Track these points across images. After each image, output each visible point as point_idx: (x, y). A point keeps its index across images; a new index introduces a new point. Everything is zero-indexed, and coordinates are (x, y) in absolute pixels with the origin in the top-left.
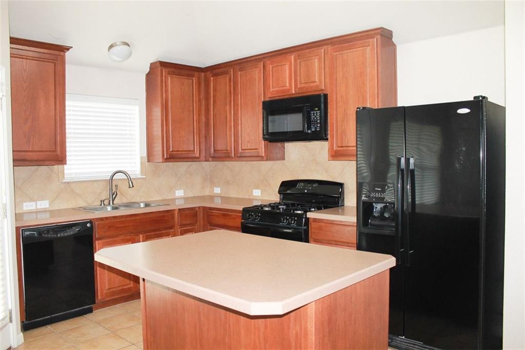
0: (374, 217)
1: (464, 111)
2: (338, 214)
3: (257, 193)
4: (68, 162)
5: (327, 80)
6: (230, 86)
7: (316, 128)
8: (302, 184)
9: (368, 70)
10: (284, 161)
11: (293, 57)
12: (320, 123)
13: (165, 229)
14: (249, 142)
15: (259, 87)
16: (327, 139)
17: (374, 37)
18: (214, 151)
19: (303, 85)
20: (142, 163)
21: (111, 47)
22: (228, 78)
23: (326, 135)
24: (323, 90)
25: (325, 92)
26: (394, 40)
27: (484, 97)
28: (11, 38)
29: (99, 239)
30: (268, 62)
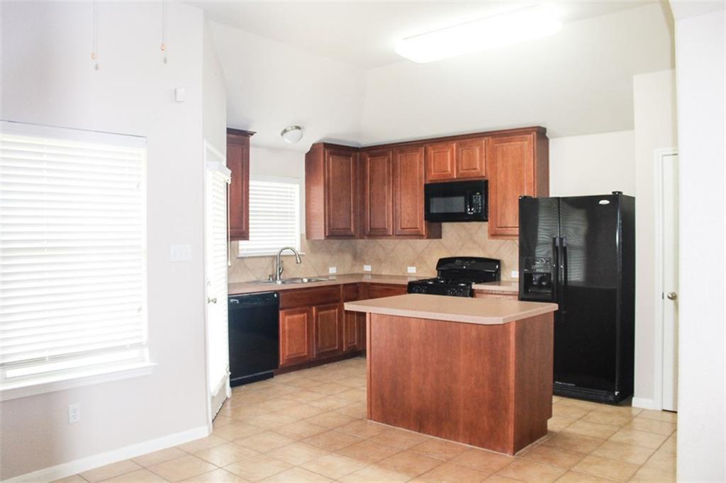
0: (534, 285)
1: (606, 202)
2: (495, 285)
3: (412, 270)
4: (250, 238)
5: (488, 168)
6: (389, 168)
7: (477, 210)
8: (460, 261)
9: (526, 161)
10: (440, 240)
11: (455, 144)
12: (482, 206)
13: (332, 302)
14: (408, 221)
15: (419, 170)
16: (487, 221)
17: (530, 134)
18: (371, 229)
19: (464, 172)
20: (302, 240)
21: (285, 131)
22: (386, 160)
23: (487, 216)
24: (484, 177)
25: (485, 179)
26: (547, 135)
27: (619, 193)
28: (228, 129)
29: (281, 309)
30: (430, 148)
